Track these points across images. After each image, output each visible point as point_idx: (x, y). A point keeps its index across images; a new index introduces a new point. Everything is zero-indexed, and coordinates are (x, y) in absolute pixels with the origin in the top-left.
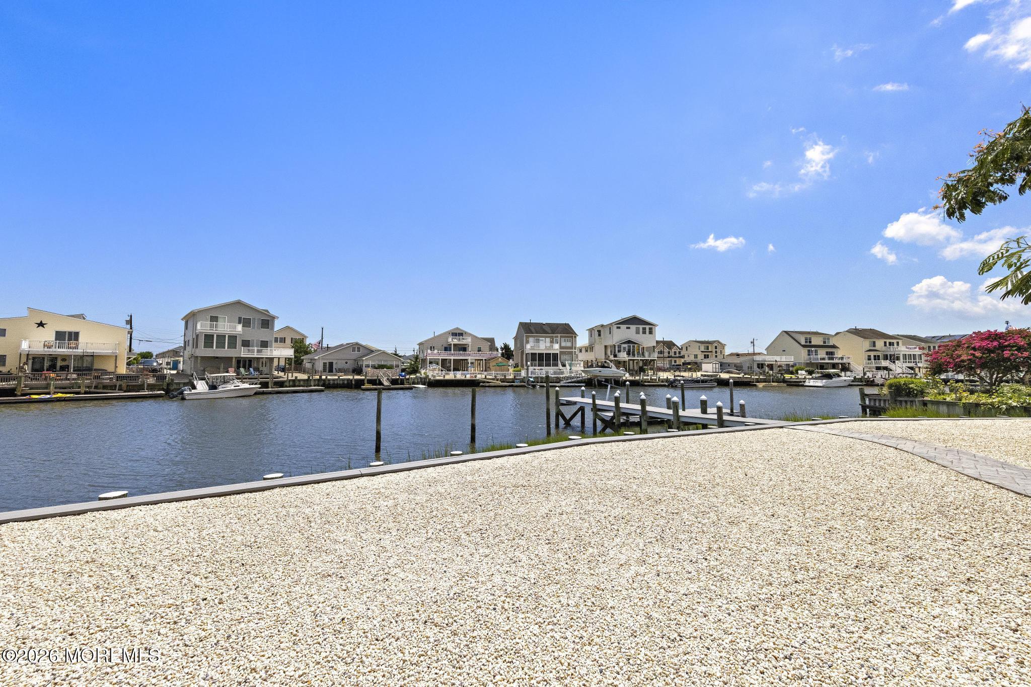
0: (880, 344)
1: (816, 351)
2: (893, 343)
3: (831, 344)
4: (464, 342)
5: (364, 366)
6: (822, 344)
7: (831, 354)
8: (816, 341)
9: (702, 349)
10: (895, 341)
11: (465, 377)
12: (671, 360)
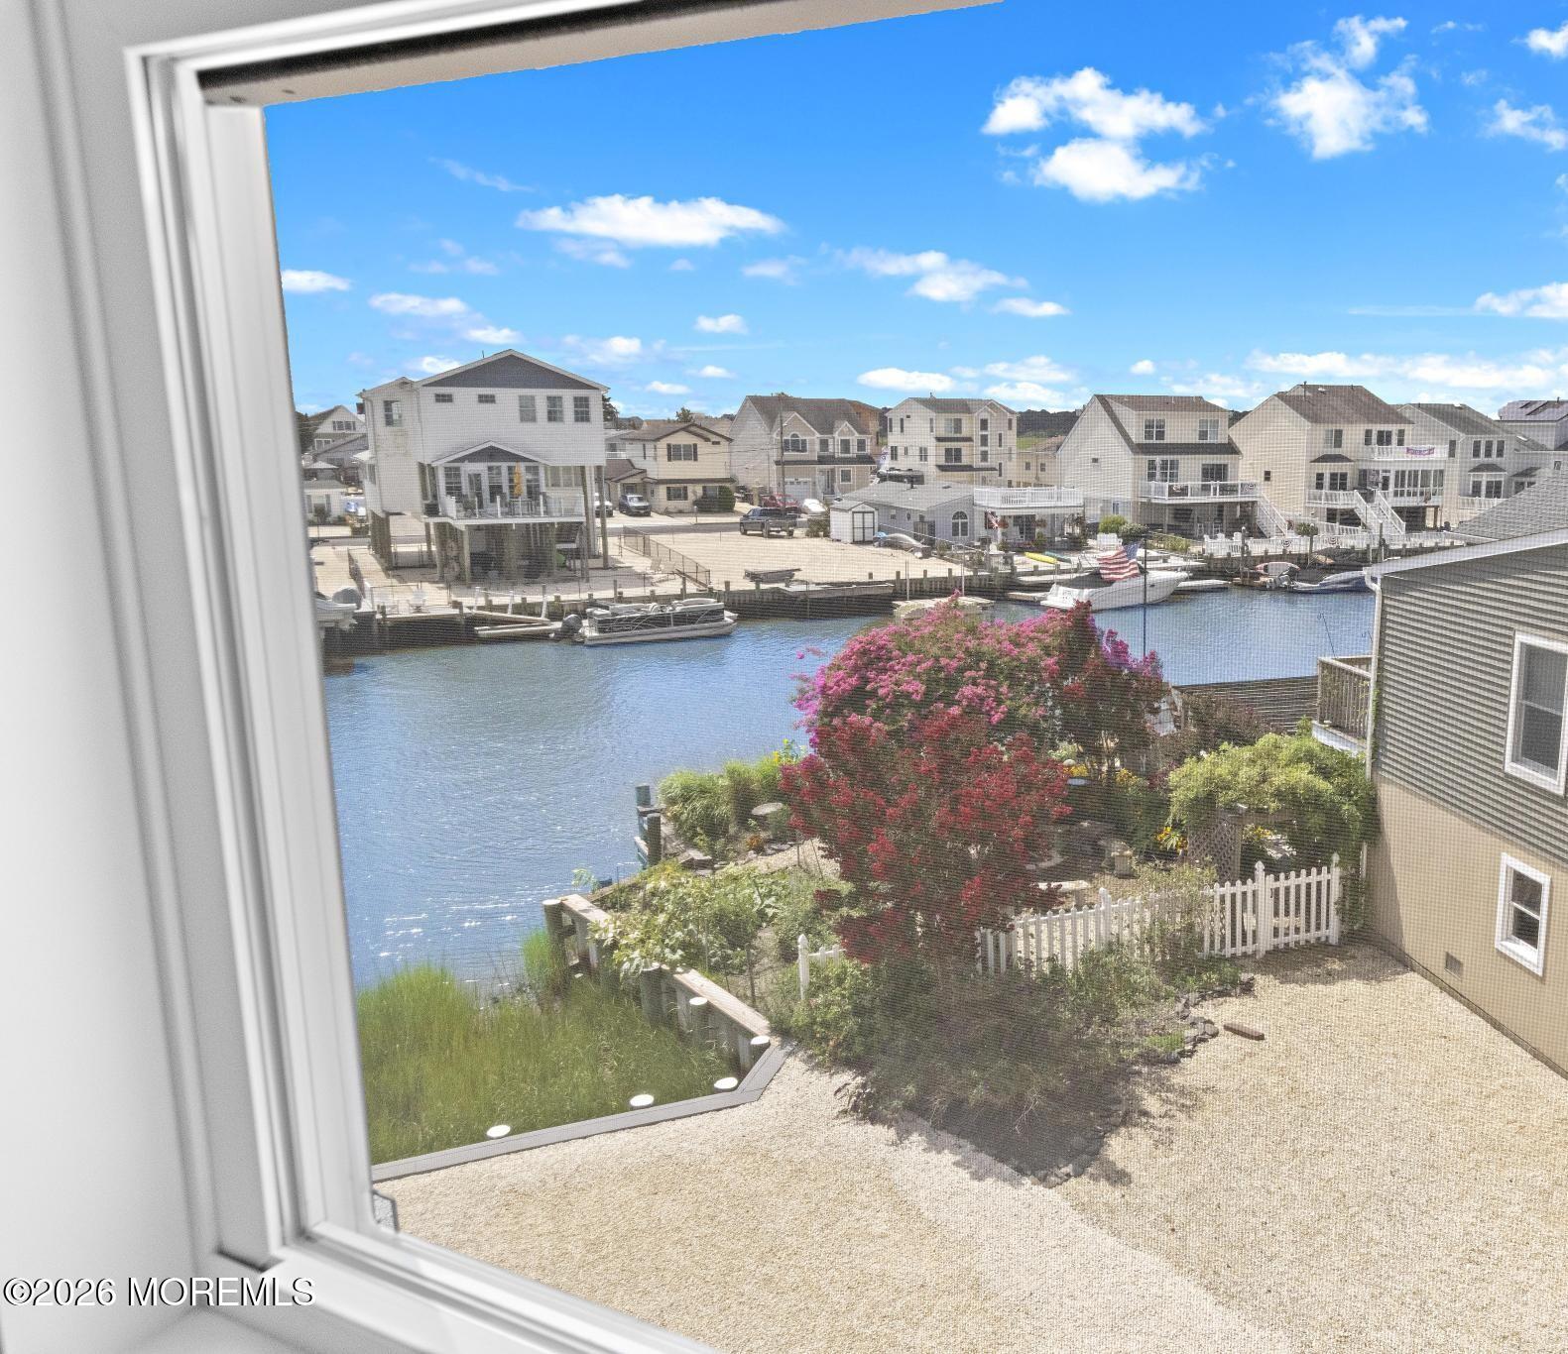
0: (1353, 435)
1: (1174, 465)
2: (1389, 434)
3: (1222, 439)
6: (1194, 439)
7: (1215, 473)
8: (1182, 431)
9: (941, 426)
10: (1394, 428)
12: (833, 471)
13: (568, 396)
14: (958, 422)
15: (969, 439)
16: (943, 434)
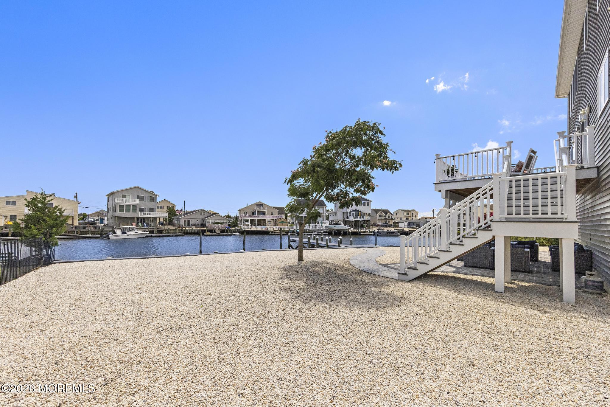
4: (263, 210)
5: (207, 223)
9: (405, 214)
11: (262, 229)
12: (387, 221)
13: (366, 202)
14: (408, 213)
15: (410, 216)
16: (405, 215)
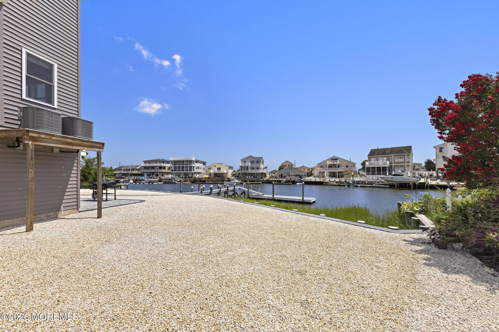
4: (336, 163)
11: (320, 180)
